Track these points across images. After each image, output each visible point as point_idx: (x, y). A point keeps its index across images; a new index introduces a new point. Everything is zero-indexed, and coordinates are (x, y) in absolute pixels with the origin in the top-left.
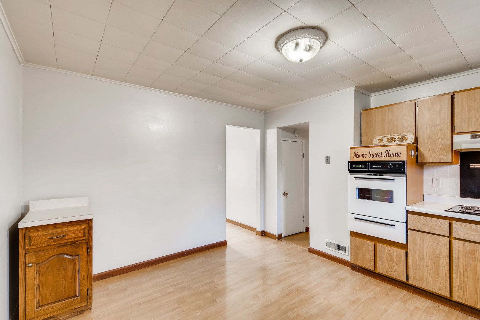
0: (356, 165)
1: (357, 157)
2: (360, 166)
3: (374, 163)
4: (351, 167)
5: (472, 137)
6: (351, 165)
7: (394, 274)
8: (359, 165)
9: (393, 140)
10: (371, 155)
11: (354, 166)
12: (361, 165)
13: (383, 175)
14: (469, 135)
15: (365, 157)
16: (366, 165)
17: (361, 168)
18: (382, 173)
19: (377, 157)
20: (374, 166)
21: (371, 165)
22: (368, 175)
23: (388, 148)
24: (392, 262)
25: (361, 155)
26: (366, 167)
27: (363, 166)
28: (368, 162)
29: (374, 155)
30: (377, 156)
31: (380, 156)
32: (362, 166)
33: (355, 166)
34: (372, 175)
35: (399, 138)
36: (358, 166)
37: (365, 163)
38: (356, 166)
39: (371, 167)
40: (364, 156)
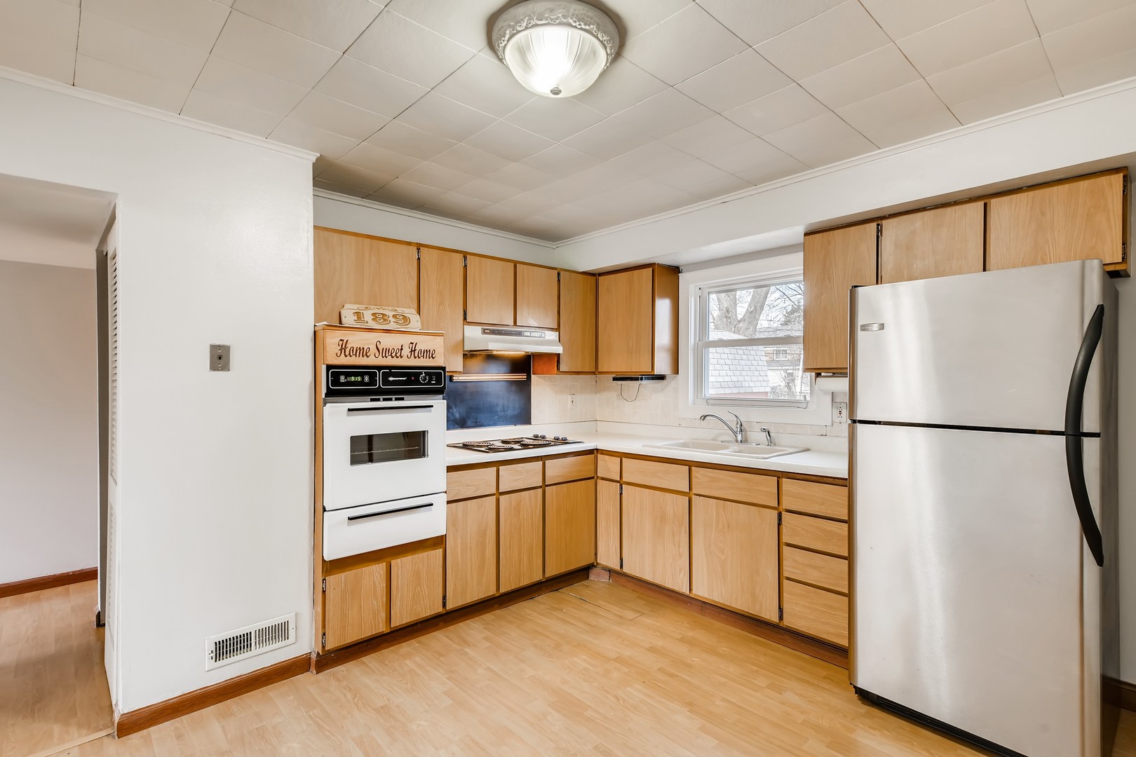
0: (347, 375)
1: (347, 353)
2: (359, 379)
3: (390, 370)
4: (336, 381)
5: (484, 332)
6: (336, 377)
7: (424, 610)
8: (356, 374)
9: (385, 320)
10: (379, 351)
11: (342, 379)
12: (362, 374)
13: (402, 399)
14: (479, 329)
15: (366, 354)
16: (372, 376)
17: (362, 383)
18: (401, 393)
19: (392, 357)
20: (391, 379)
21: (385, 376)
22: (372, 400)
23: (414, 339)
24: (421, 587)
25: (357, 350)
26: (373, 382)
27: (367, 379)
28: (379, 368)
29: (386, 352)
30: (393, 355)
31: (398, 355)
32: (363, 379)
33: (346, 378)
34: (381, 399)
35: (394, 316)
36: (353, 379)
37: (370, 371)
38: (349, 379)
39: (386, 382)
40: (363, 352)
